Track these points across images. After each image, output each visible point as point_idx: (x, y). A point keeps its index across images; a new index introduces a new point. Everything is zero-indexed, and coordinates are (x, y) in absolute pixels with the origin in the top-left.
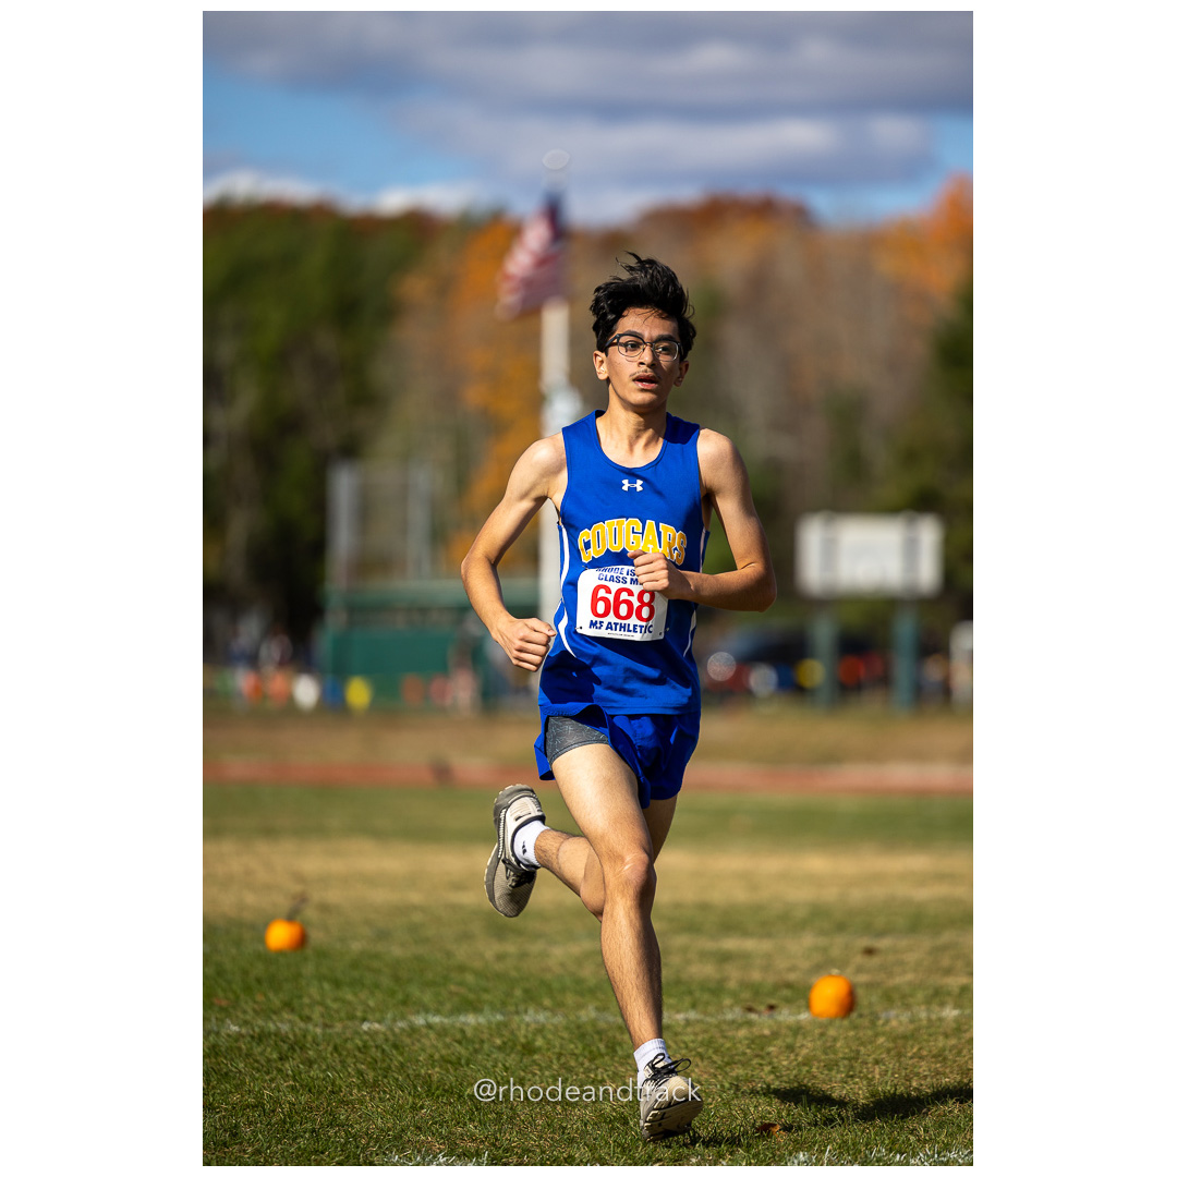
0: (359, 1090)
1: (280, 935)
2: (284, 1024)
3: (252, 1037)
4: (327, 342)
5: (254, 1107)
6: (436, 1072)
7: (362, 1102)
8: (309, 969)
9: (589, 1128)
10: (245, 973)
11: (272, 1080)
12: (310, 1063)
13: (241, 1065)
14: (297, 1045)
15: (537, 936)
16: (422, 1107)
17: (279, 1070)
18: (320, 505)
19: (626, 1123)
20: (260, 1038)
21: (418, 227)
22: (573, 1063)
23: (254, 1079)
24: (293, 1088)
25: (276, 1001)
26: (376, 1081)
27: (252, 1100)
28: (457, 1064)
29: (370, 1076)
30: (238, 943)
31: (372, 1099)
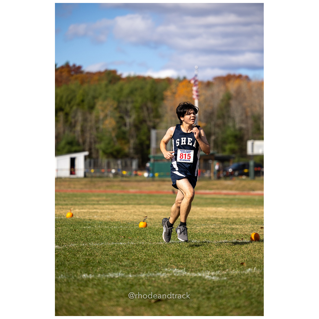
0: (159, 256)
1: (142, 225)
2: (143, 242)
3: (136, 245)
4: (150, 105)
5: (137, 259)
6: (174, 252)
7: (159, 258)
8: (147, 231)
9: (206, 263)
10: (135, 232)
11: (141, 254)
12: (148, 250)
13: (134, 251)
14: (146, 247)
15: (195, 225)
16: (171, 259)
17: (142, 252)
18: (149, 139)
19: (213, 262)
20: (138, 245)
21: (168, 81)
22: (202, 250)
23: (137, 253)
24: (145, 255)
25: (141, 238)
26: (162, 254)
27: (137, 258)
28: (178, 250)
29: (161, 253)
30: (133, 226)
31: (161, 257)
